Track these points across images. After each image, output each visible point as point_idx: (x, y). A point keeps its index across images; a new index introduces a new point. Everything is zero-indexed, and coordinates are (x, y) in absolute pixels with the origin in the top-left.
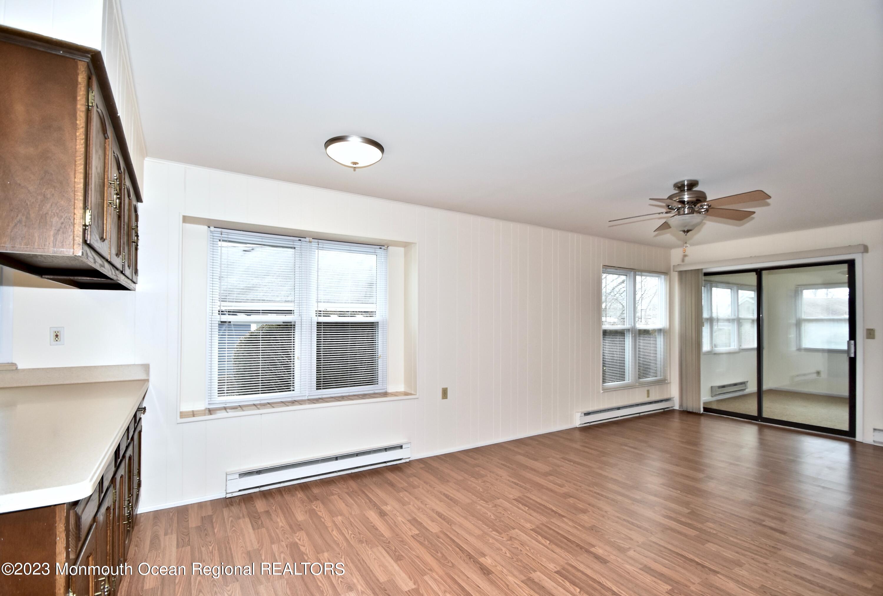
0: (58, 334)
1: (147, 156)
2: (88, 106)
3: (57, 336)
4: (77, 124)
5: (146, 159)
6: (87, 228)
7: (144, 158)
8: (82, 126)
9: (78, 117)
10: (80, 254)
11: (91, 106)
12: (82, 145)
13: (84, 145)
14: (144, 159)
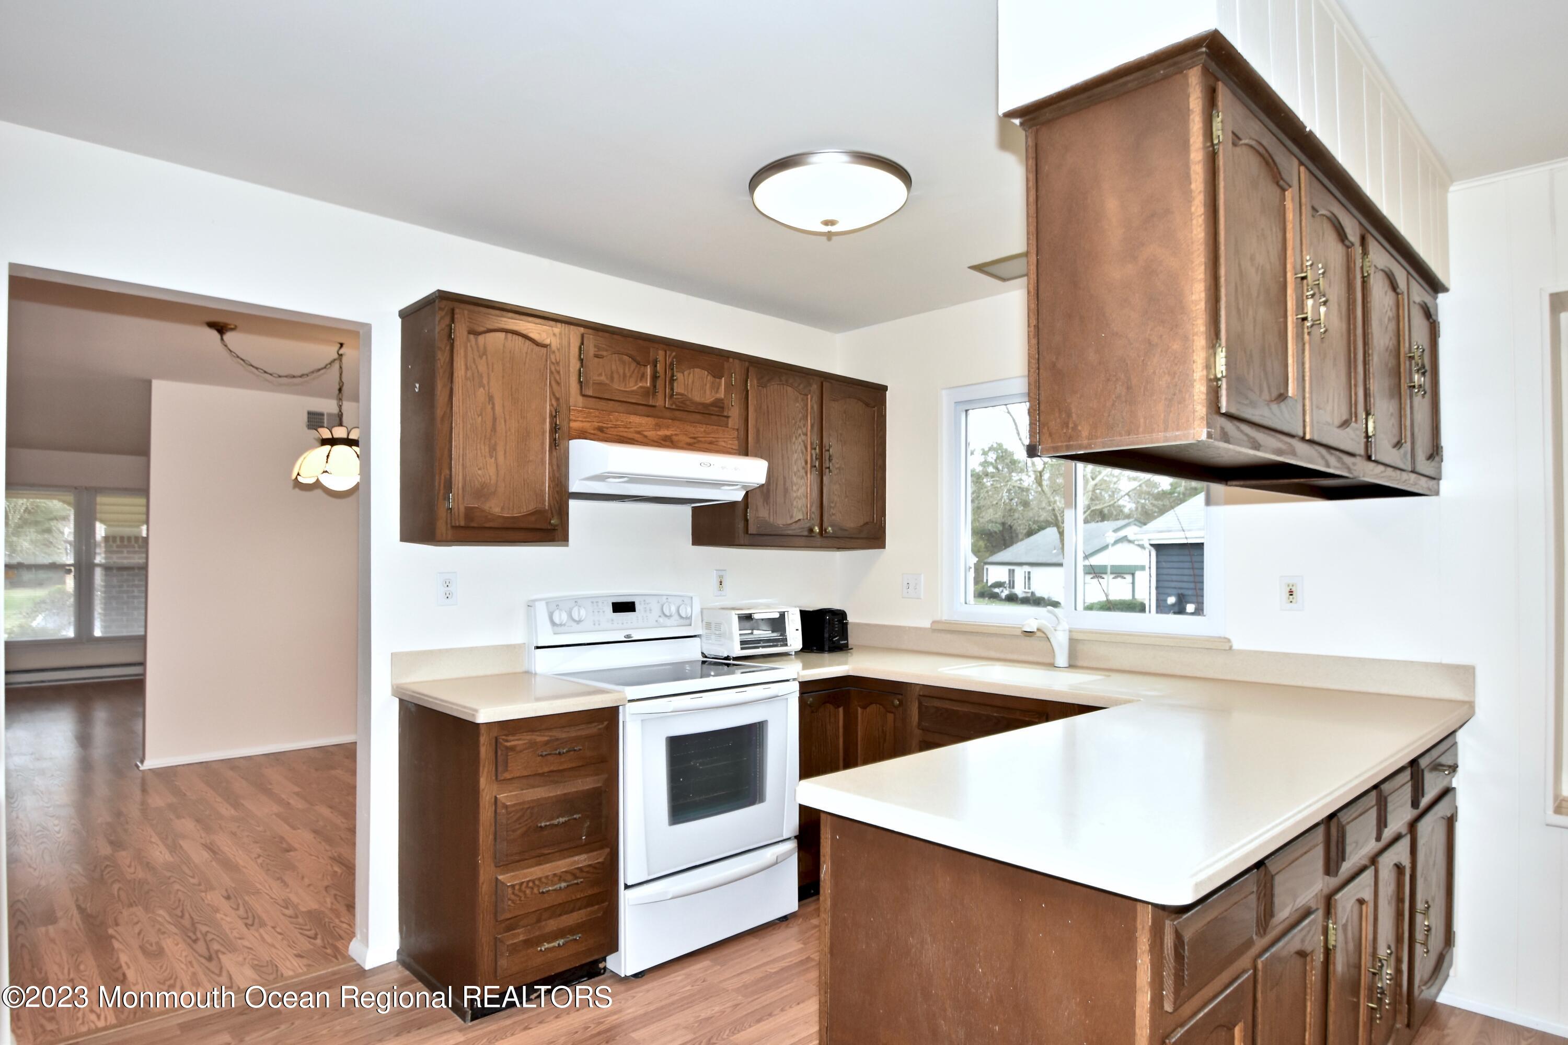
0: (1294, 589)
1: (1452, 181)
2: (1213, 145)
3: (1291, 593)
4: (1191, 191)
5: (1452, 189)
6: (1220, 383)
7: (1445, 188)
8: (1199, 190)
9: (1193, 176)
10: (1204, 437)
11: (1217, 144)
12: (1200, 226)
13: (1203, 226)
14: (1446, 191)
